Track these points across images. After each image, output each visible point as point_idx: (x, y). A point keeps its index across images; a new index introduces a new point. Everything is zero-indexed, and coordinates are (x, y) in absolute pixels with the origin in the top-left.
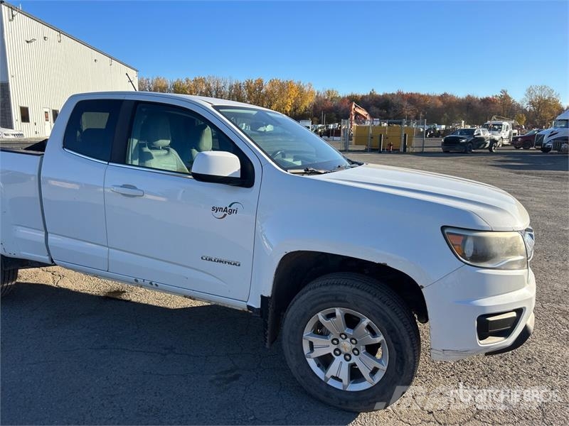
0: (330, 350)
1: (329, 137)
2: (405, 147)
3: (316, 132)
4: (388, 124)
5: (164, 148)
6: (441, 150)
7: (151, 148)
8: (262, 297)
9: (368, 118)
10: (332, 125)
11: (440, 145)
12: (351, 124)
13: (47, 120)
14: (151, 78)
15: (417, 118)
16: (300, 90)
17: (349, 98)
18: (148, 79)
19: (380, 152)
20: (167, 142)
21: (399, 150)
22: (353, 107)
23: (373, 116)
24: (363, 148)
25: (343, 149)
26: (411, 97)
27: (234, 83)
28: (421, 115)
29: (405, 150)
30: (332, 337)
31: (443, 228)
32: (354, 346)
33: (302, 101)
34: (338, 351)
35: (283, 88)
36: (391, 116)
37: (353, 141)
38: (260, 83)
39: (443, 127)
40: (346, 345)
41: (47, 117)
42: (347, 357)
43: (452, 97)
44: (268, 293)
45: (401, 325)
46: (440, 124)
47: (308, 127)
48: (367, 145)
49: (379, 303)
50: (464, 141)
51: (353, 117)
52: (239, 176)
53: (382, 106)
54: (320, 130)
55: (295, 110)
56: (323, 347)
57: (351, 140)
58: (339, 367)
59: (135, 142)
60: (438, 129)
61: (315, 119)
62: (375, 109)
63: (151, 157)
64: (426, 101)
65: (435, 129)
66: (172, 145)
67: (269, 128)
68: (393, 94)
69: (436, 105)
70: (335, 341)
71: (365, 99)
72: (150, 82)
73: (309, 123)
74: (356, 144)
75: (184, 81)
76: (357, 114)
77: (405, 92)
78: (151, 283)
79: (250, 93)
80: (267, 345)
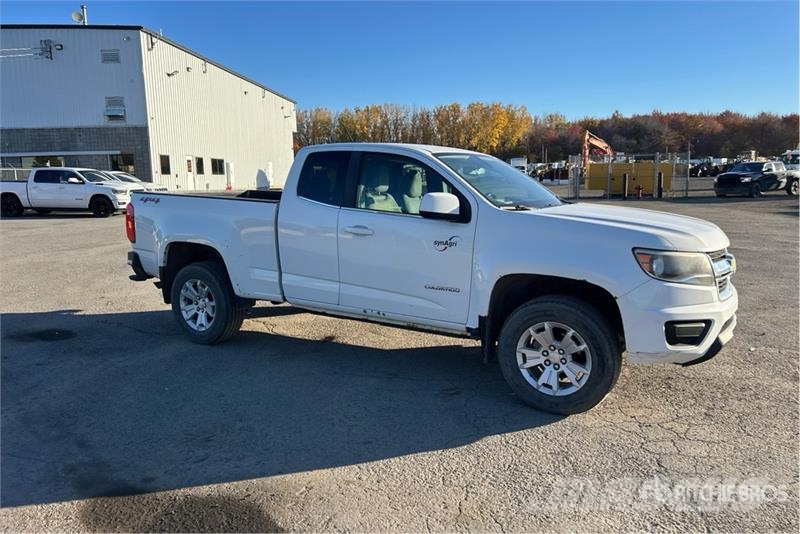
0: (542, 360)
1: (552, 180)
2: (660, 191)
3: (534, 175)
4: (636, 159)
5: (383, 194)
6: (713, 193)
7: (374, 195)
8: (480, 317)
9: (609, 151)
10: (557, 164)
11: (712, 187)
12: (585, 161)
13: (190, 171)
14: (309, 110)
15: (683, 149)
16: (511, 117)
17: (580, 124)
18: (306, 112)
19: (625, 199)
20: (385, 188)
21: (652, 195)
22: (587, 137)
23: (615, 149)
24: (600, 193)
25: (572, 196)
26: (673, 121)
27: (419, 112)
28: (689, 144)
29: (660, 195)
30: (542, 349)
31: (634, 249)
32: (562, 356)
33: (514, 132)
34: (548, 362)
35: (487, 115)
36: (644, 148)
37: (586, 185)
38: (456, 109)
39: (724, 161)
40: (555, 356)
41: (189, 167)
42: (556, 366)
43: (736, 116)
44: (485, 313)
45: (600, 332)
46: (718, 156)
47: (523, 168)
48: (606, 190)
49: (581, 315)
50: (747, 180)
51: (587, 151)
52: (458, 213)
53: (631, 135)
54: (539, 171)
55: (503, 144)
56: (535, 358)
57: (584, 183)
58: (549, 376)
59: (363, 187)
60: (714, 164)
61: (534, 156)
62: (620, 140)
63: (373, 202)
64: (696, 124)
65: (710, 164)
66: (389, 191)
67: (481, 171)
68: (646, 116)
69: (713, 130)
70: (546, 353)
71: (605, 126)
72: (308, 114)
73: (523, 163)
74: (590, 188)
75: (353, 112)
76: (592, 147)
77: (665, 113)
78: (379, 313)
79: (442, 124)
80: (485, 361)
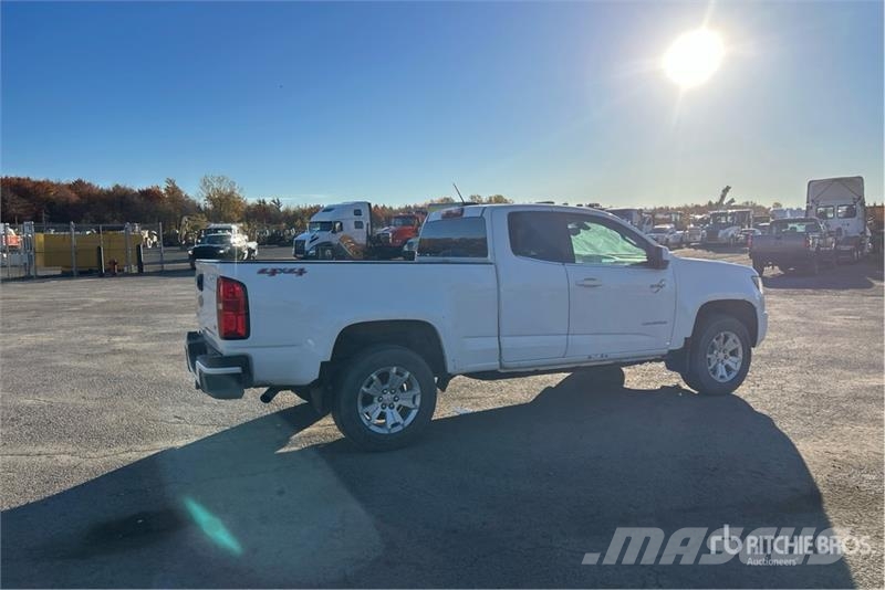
2: (140, 265)
8: (685, 339)
19: (101, 276)
21: (130, 270)
29: (141, 269)
40: (722, 355)
69: (68, 199)
